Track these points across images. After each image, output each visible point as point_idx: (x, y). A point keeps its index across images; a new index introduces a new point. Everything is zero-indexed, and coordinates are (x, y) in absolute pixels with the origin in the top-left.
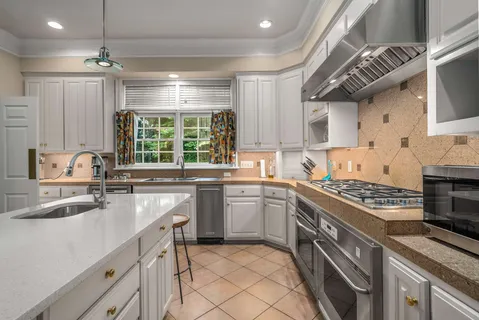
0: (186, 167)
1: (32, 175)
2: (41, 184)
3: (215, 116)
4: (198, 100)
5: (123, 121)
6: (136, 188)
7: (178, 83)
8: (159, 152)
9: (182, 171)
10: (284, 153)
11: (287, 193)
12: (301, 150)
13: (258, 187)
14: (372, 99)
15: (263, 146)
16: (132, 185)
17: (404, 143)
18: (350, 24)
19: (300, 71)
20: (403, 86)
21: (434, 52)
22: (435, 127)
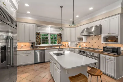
3: (58, 35)
6: (46, 50)
7: (50, 27)
8: (45, 42)
9: (52, 46)
10: (71, 42)
11: (75, 49)
12: (75, 42)
13: (68, 49)
14: (89, 36)
15: (68, 41)
16: (45, 49)
17: (95, 43)
18: (89, 26)
19: (75, 28)
20: (95, 36)
21: (103, 35)
22: (102, 42)
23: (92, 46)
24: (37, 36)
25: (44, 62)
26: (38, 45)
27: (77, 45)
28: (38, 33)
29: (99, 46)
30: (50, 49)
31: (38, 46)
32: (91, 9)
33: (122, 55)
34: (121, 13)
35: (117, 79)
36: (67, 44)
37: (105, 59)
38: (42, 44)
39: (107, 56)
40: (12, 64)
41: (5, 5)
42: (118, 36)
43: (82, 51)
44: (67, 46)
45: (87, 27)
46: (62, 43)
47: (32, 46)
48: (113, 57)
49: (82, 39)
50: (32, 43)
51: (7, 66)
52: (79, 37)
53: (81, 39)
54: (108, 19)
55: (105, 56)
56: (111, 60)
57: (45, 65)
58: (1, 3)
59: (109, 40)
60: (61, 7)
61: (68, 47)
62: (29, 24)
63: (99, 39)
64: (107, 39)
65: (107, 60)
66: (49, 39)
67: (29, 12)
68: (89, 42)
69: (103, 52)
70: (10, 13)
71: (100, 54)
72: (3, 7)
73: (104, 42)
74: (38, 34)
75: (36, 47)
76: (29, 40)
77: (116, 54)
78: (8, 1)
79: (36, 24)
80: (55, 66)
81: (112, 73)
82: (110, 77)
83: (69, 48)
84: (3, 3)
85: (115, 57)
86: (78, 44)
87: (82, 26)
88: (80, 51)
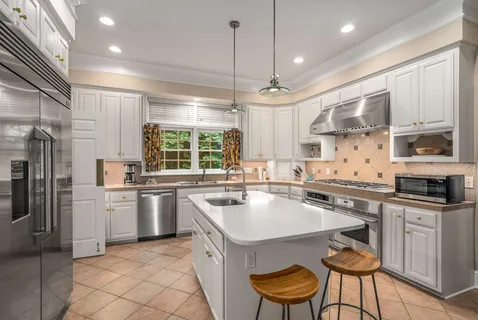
0: (207, 173)
1: (100, 182)
2: (107, 190)
3: (226, 133)
4: (211, 120)
5: (150, 133)
6: (179, 191)
7: (195, 104)
8: (178, 160)
9: (203, 175)
10: (277, 161)
11: (290, 189)
12: (290, 161)
13: (266, 186)
14: (346, 136)
15: (264, 157)
16: (176, 188)
17: (367, 161)
18: (343, 99)
19: (290, 108)
20: (367, 134)
21: (394, 131)
22: (393, 158)
23: (356, 174)
24: (148, 138)
25: (173, 235)
26: (153, 174)
27: (298, 172)
28: (152, 126)
29: (380, 175)
30: (194, 187)
31: (151, 177)
32: (348, 28)
33: (466, 206)
34: (462, 42)
35: (446, 298)
36: (260, 169)
37: (400, 221)
38: (168, 167)
39: (409, 210)
40: (52, 229)
41: (25, 17)
42: (450, 133)
43: (317, 194)
44: (260, 177)
45: (338, 101)
46: (241, 163)
47: (129, 174)
48: (432, 214)
49: (319, 149)
50: (130, 166)
51: (35, 237)
52: (305, 141)
53: (313, 149)
54: (413, 66)
55: (400, 208)
56: (423, 226)
57: (176, 244)
58: (11, 10)
59: (419, 150)
60: (234, 24)
61: (265, 181)
62: (119, 94)
63: (380, 147)
64: (411, 145)
65: (407, 224)
66: (195, 150)
67: (115, 49)
68: (345, 160)
69: (394, 195)
70: (43, 49)
71: (381, 205)
72: (18, 24)
73: (401, 156)
74: (150, 131)
75: (145, 180)
76: (120, 154)
77: (443, 200)
78: (38, 4)
79: (144, 94)
80: (208, 245)
81: (427, 275)
82: (421, 290)
83: (270, 183)
84: (18, 10)
85: (440, 214)
86: (303, 168)
87: (318, 99)
88: (310, 194)
